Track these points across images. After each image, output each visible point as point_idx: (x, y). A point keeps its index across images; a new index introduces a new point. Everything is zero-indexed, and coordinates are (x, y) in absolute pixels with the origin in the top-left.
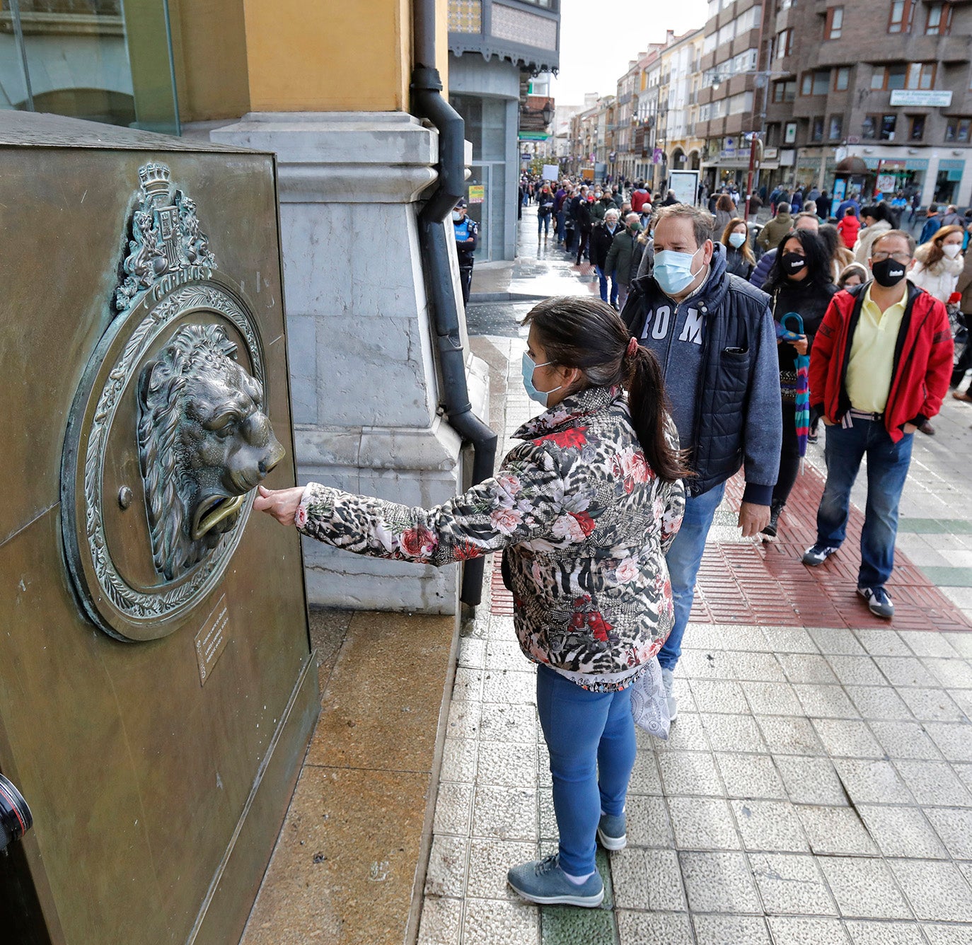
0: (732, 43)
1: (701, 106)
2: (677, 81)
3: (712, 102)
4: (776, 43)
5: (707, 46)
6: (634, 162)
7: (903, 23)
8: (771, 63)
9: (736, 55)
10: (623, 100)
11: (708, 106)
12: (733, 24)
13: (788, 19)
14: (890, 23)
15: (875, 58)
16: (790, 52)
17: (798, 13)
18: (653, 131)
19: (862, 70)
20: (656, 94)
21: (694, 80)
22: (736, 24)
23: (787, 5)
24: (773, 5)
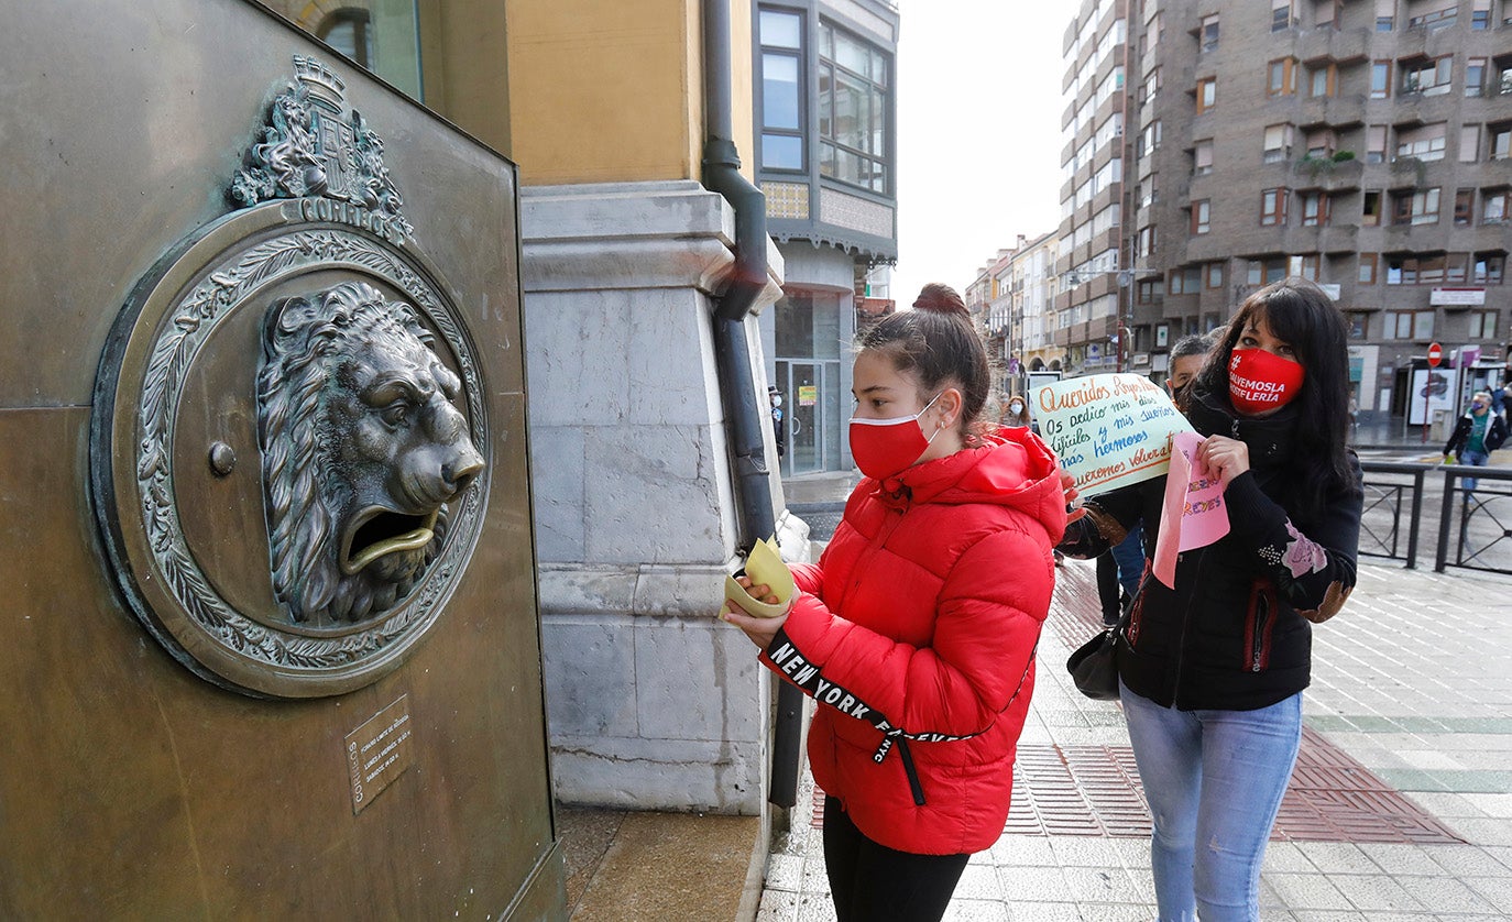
0: (1089, 245)
1: (1059, 312)
2: (1032, 287)
3: (1071, 307)
4: (1138, 241)
5: (1064, 248)
7: (1277, 213)
8: (1134, 261)
9: (1095, 257)
11: (1067, 312)
12: (1090, 223)
13: (1150, 216)
14: (1263, 215)
15: (1249, 252)
16: (1155, 250)
17: (1160, 209)
18: (1008, 340)
19: (1236, 264)
20: (1009, 302)
21: (1050, 284)
22: (1093, 224)
23: (1147, 202)
24: (1132, 203)
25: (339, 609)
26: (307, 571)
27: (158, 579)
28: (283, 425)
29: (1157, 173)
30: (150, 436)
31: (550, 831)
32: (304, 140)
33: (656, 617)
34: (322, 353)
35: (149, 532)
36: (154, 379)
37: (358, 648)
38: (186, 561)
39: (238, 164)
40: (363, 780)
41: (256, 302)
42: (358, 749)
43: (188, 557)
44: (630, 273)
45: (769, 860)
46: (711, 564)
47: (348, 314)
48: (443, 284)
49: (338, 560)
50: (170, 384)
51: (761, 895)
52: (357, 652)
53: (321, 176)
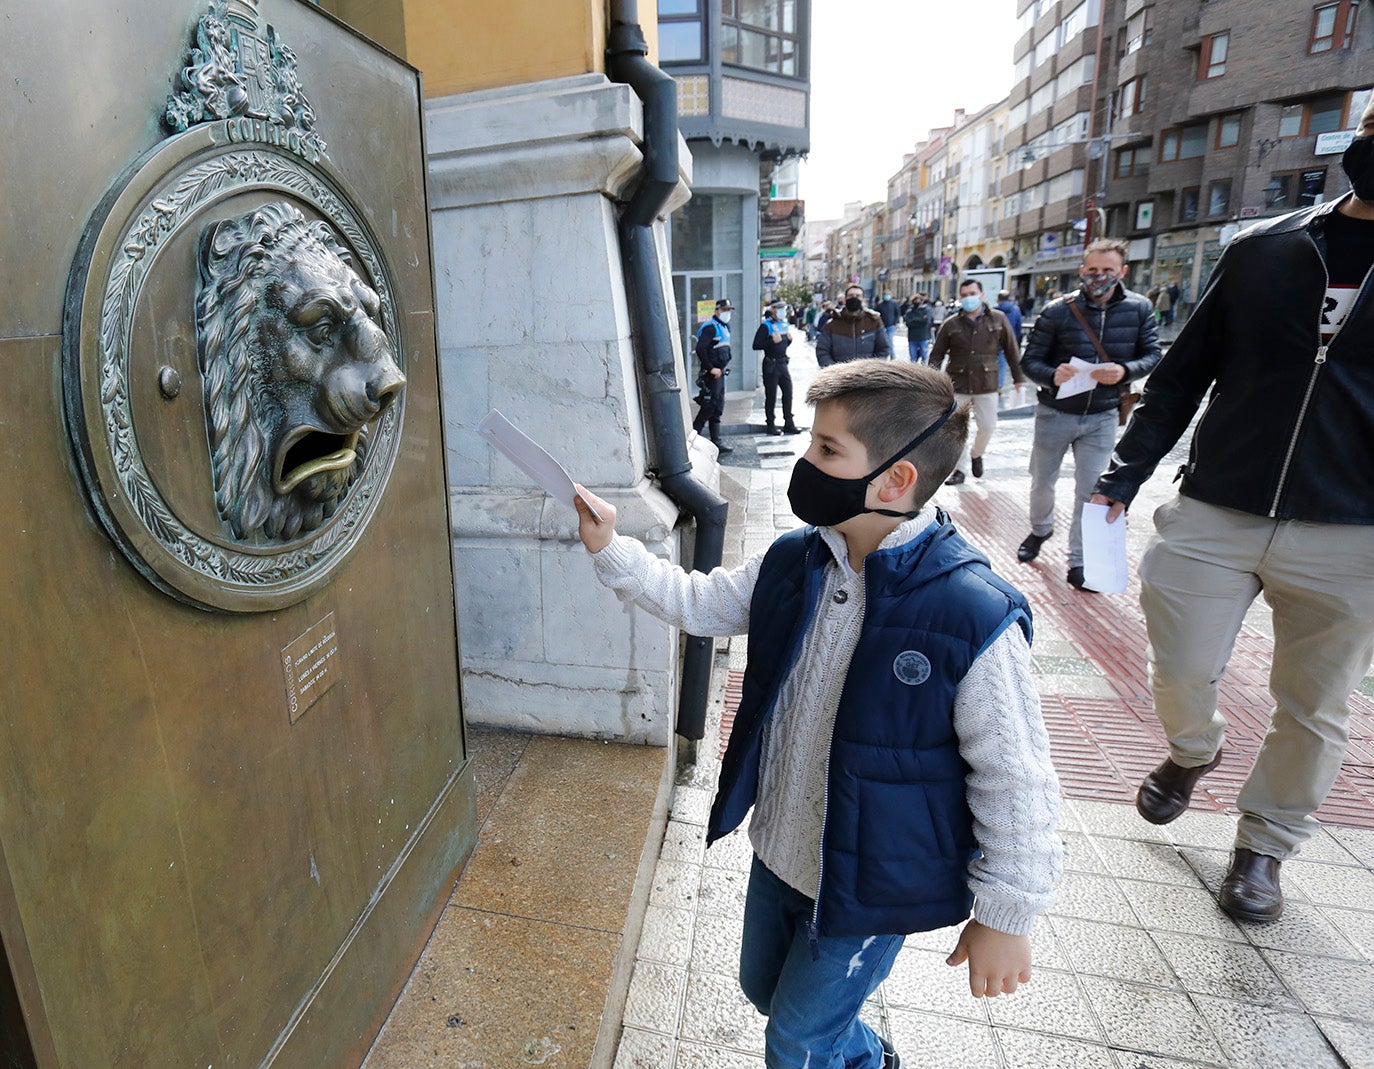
0: (1050, 110)
1: (1006, 197)
2: (971, 170)
3: (1022, 190)
6: (912, 279)
7: (1336, 35)
8: (1111, 125)
9: (1057, 125)
11: (1017, 197)
12: (1052, 85)
13: (1137, 64)
14: (1313, 40)
16: (1142, 108)
18: (938, 238)
19: (1263, 112)
21: (995, 166)
22: (1056, 84)
23: (1135, 46)
24: (1113, 50)
25: (274, 528)
26: (245, 490)
27: (123, 497)
28: (221, 348)
30: (110, 361)
31: (462, 749)
32: (226, 59)
33: (563, 541)
34: (251, 275)
35: (113, 453)
36: (110, 305)
37: (290, 566)
38: (144, 480)
39: (170, 90)
40: (297, 691)
41: (191, 228)
42: (293, 661)
43: (146, 477)
44: (532, 181)
45: (674, 792)
46: (620, 486)
47: (273, 234)
48: (357, 201)
49: (272, 481)
50: (123, 311)
51: (667, 826)
52: (290, 569)
53: (242, 95)
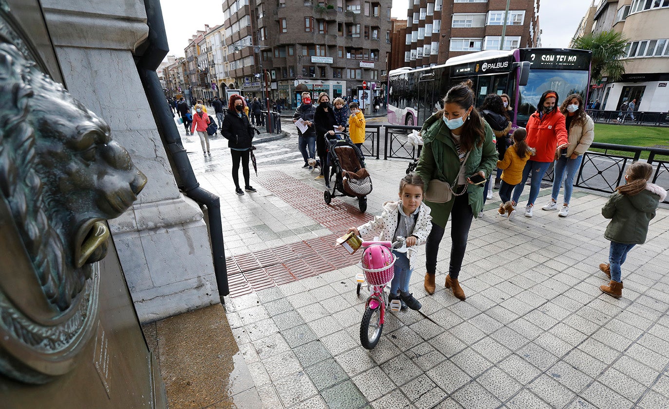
0: (239, 32)
1: (230, 62)
2: (216, 50)
3: (235, 61)
4: (259, 33)
5: (228, 33)
6: (202, 91)
7: (310, 27)
8: (259, 42)
9: (242, 38)
10: (190, 59)
11: (234, 62)
12: (238, 23)
13: (263, 23)
14: (306, 28)
15: (303, 42)
16: (267, 37)
17: (267, 20)
18: (208, 75)
20: (206, 56)
21: (224, 50)
22: (239, 23)
23: (261, 16)
24: (255, 16)
29: (264, 3)
31: (147, 348)
33: (151, 229)
46: (173, 198)
